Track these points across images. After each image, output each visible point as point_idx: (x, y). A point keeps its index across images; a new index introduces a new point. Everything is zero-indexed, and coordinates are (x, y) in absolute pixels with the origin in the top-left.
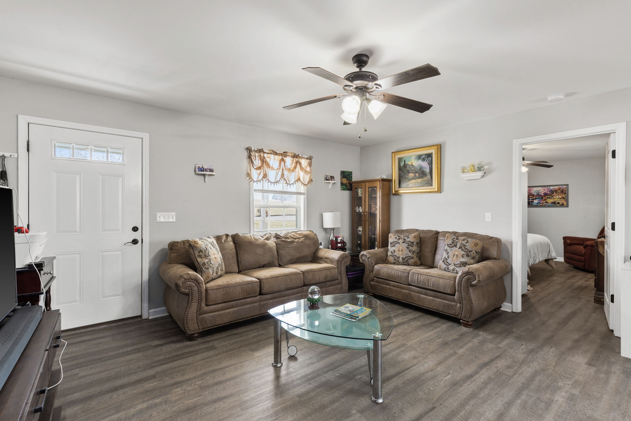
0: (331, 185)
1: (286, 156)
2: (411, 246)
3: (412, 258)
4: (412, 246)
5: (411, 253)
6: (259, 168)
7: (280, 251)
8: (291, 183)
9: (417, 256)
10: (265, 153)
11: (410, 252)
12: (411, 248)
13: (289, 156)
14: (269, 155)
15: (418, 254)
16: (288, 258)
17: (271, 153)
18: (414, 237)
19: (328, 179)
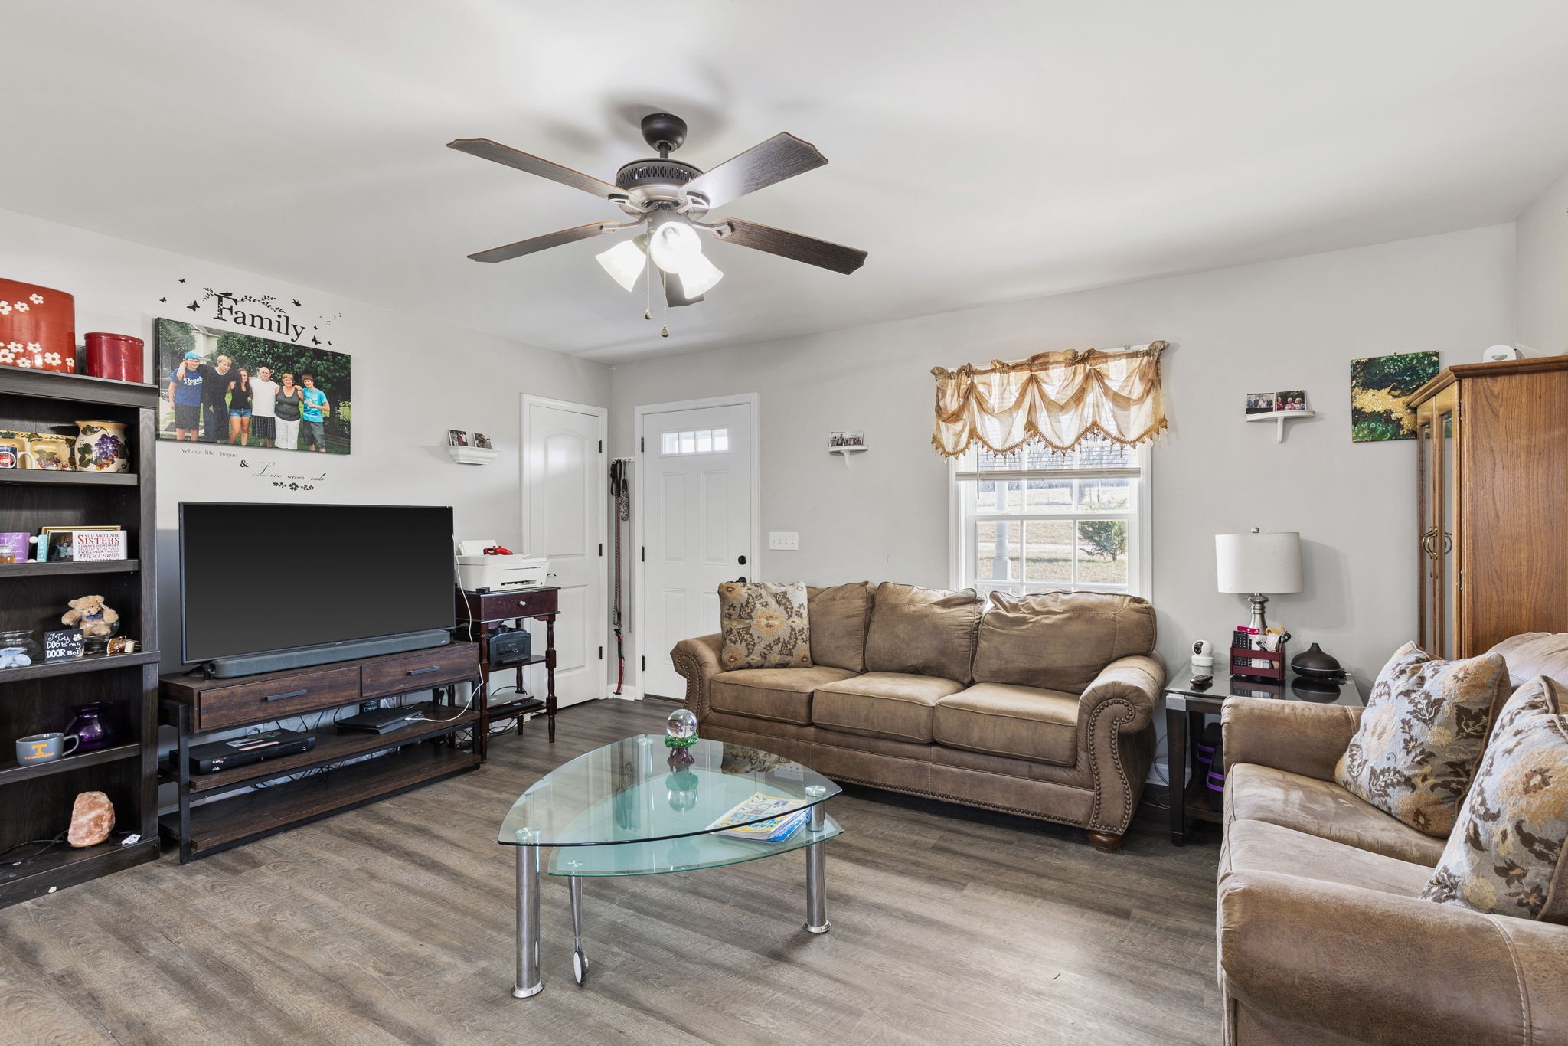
0: (1280, 423)
1: (1045, 367)
2: (1424, 721)
3: (1408, 782)
4: (1428, 722)
5: (1413, 755)
6: (956, 417)
7: (982, 641)
8: (1067, 444)
9: (1445, 785)
10: (975, 373)
11: (1408, 753)
12: (1417, 728)
13: (1057, 363)
14: (985, 378)
15: (1457, 774)
16: (995, 664)
17: (993, 370)
18: (1456, 677)
19: (1264, 405)
